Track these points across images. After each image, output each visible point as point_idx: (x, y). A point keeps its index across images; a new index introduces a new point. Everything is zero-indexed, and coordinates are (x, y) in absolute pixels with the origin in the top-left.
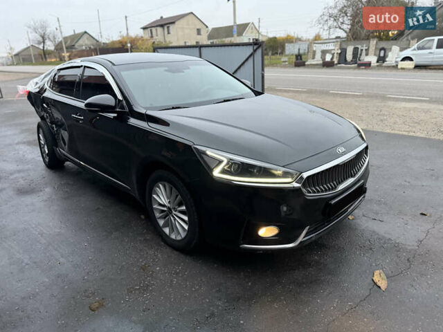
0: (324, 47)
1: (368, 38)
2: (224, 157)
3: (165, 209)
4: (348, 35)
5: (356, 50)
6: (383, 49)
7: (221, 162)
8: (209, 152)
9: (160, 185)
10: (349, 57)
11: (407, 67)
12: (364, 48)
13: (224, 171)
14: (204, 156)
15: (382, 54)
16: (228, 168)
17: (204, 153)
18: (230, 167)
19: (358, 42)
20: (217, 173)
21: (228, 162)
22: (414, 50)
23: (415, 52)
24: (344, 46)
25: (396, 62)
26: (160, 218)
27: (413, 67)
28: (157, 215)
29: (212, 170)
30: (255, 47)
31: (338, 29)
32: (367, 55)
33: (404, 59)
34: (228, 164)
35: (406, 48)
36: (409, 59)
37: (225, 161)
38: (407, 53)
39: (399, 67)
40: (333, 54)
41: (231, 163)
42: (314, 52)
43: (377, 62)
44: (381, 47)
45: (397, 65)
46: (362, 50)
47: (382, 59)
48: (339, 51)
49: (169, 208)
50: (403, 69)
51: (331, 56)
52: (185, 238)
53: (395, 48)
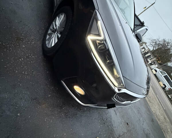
0: (145, 47)
1: (155, 57)
2: (104, 35)
3: (55, 28)
4: (152, 51)
5: (150, 56)
6: (154, 63)
7: (99, 35)
8: (100, 23)
9: (63, 15)
10: (146, 56)
11: (153, 72)
12: (152, 58)
13: (94, 42)
14: (95, 22)
15: (152, 63)
16: (99, 43)
17: (97, 20)
18: (100, 44)
19: (152, 55)
20: (90, 38)
21: (103, 40)
22: (160, 71)
23: (159, 71)
24: (149, 52)
25: (153, 68)
26: (51, 29)
27: (154, 73)
28: (51, 27)
29: (90, 33)
30: (141, 24)
31: (153, 47)
32: (150, 60)
33: (155, 70)
34: (101, 41)
35: (158, 68)
36: (156, 71)
37: (102, 38)
38: (157, 69)
39: (152, 70)
40: (145, 51)
41: (103, 43)
42: (143, 45)
43: (150, 64)
44: (155, 62)
45: (152, 69)
46: (151, 57)
47: (151, 64)
48: (147, 52)
49: (56, 29)
50: (152, 71)
51: (144, 50)
52: (49, 48)
53: (157, 66)
